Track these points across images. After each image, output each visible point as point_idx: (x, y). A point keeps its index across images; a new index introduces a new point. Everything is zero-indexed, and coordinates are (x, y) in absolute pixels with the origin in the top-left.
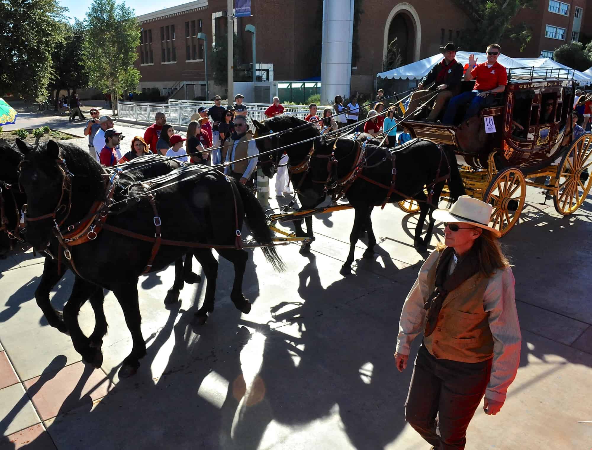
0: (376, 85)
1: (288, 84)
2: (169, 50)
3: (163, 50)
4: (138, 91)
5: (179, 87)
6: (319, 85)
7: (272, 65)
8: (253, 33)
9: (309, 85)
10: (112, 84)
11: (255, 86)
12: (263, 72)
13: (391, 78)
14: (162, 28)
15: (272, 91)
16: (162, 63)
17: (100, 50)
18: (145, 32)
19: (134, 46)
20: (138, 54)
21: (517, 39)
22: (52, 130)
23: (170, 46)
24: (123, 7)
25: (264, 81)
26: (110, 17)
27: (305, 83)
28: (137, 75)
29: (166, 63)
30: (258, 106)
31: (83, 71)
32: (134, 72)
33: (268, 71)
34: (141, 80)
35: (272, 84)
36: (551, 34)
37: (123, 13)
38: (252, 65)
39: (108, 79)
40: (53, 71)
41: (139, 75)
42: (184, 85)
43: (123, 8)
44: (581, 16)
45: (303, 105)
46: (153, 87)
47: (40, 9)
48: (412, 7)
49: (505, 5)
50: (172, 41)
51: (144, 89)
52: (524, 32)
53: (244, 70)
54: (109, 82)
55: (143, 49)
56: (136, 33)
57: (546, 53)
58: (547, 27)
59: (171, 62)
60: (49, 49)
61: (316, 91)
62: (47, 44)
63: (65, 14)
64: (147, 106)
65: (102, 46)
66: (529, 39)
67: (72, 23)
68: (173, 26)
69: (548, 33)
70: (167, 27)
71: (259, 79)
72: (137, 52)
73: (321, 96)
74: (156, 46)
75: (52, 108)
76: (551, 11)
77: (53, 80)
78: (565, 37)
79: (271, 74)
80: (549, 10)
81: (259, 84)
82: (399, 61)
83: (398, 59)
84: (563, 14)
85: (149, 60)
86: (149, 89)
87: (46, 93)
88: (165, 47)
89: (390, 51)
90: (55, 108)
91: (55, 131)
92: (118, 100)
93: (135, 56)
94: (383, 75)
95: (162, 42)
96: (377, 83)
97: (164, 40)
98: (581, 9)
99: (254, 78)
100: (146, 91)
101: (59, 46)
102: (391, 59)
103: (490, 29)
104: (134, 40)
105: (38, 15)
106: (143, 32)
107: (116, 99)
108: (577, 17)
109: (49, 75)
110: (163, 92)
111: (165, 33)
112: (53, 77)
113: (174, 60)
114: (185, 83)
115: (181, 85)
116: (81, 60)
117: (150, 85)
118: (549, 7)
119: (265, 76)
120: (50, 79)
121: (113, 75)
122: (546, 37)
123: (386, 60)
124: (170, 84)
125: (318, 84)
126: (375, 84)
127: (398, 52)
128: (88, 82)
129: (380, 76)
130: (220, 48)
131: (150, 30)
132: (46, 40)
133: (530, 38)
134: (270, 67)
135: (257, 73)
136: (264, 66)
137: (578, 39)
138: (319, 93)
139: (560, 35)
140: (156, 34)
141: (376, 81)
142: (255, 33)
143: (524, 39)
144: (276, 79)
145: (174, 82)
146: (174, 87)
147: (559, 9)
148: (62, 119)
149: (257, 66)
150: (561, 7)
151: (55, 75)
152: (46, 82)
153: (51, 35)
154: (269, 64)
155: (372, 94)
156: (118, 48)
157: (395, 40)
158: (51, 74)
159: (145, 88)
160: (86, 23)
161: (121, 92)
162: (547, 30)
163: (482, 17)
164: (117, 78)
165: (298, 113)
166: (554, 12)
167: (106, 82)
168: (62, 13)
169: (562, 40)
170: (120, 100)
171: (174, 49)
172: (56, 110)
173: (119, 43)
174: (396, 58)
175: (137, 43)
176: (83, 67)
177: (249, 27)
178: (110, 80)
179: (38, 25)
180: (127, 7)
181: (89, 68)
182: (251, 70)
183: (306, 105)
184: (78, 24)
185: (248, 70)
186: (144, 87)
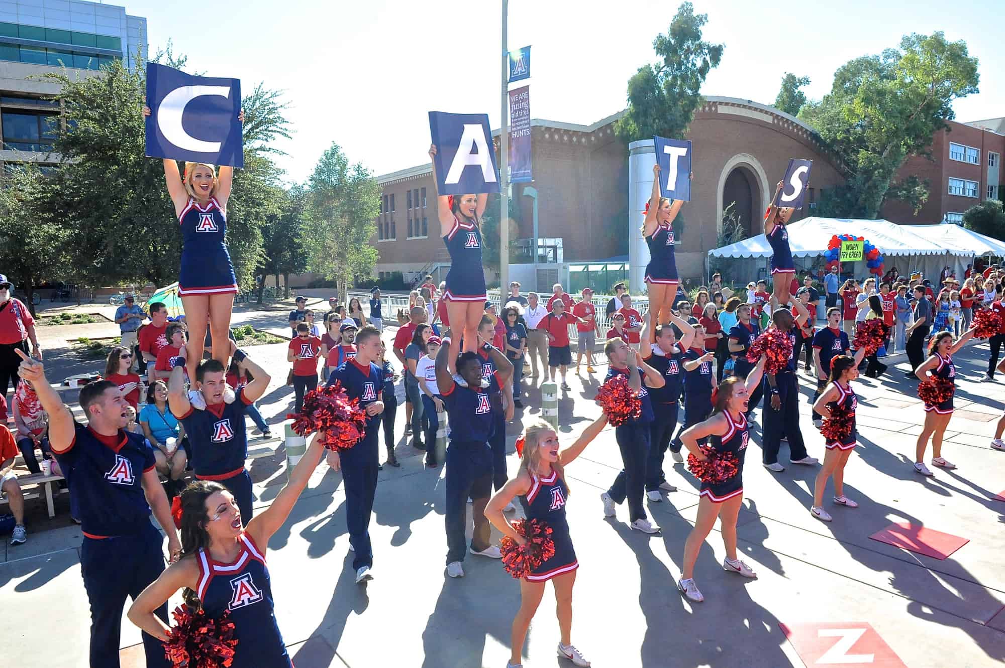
0: (708, 265)
1: (584, 266)
2: (417, 220)
3: (410, 221)
4: (375, 277)
5: (431, 270)
6: (627, 267)
7: (561, 240)
8: (534, 198)
9: (613, 267)
10: (340, 268)
11: (537, 270)
12: (548, 250)
13: (728, 256)
14: (409, 192)
15: (561, 277)
16: (408, 239)
17: (325, 223)
18: (386, 197)
19: (371, 216)
20: (376, 227)
21: (907, 197)
22: (255, 330)
23: (419, 216)
24: (359, 166)
25: (550, 262)
26: (340, 180)
27: (607, 264)
28: (374, 255)
29: (414, 238)
30: (541, 297)
31: (300, 250)
32: (370, 251)
33: (555, 248)
34: (378, 262)
35: (562, 266)
36: (958, 189)
37: (359, 174)
38: (532, 240)
39: (334, 260)
40: (262, 251)
41: (376, 255)
42: (437, 268)
43: (359, 168)
44: (998, 163)
45: (605, 295)
46: (394, 271)
47: (251, 172)
48: (754, 159)
49: (885, 154)
50: (423, 209)
51: (381, 274)
52: (917, 189)
53: (522, 247)
54: (335, 265)
55: (383, 221)
56: (374, 201)
57: (953, 216)
58: (950, 181)
59: (421, 237)
60: (260, 223)
61: (624, 275)
62: (257, 216)
63: (282, 177)
64: (387, 297)
65: (328, 217)
66: (924, 198)
67: (288, 187)
68: (424, 190)
69: (953, 189)
70: (417, 191)
71: (543, 259)
72: (375, 225)
73: (630, 282)
74: (400, 216)
75: (254, 300)
76: (954, 159)
77: (263, 265)
78: (978, 193)
79: (560, 252)
80: (951, 158)
81: (543, 266)
82: (740, 232)
83: (738, 230)
84: (972, 162)
85: (390, 234)
86: (388, 273)
87: (251, 280)
88: (412, 217)
89: (725, 220)
90: (259, 299)
91: (260, 331)
92: (346, 288)
93: (372, 230)
94: (717, 253)
95: (409, 211)
96: (710, 263)
97: (411, 208)
98: (996, 155)
99: (536, 259)
100: (385, 276)
101: (272, 217)
102: (727, 230)
103: (867, 185)
104: (372, 210)
105: (247, 180)
106: (383, 198)
107: (344, 287)
108: (992, 165)
109: (258, 258)
110: (408, 278)
111: (413, 200)
112: (261, 259)
113: (425, 234)
114: (439, 265)
115: (434, 268)
116: (297, 235)
117: (391, 268)
118: (950, 153)
119: (551, 255)
120: (259, 262)
121: (341, 255)
122: (949, 193)
123: (721, 232)
124: (419, 267)
125: (626, 265)
126: (706, 264)
127: (737, 220)
128: (305, 265)
129: (712, 254)
130: (489, 218)
131: (393, 195)
132: (256, 211)
133: (926, 196)
134: (559, 242)
135: (541, 251)
136: (550, 242)
137: (997, 195)
138: (628, 278)
139: (971, 191)
140: (401, 200)
141: (708, 260)
142: (537, 197)
143: (917, 198)
144: (566, 258)
145: (424, 264)
146: (424, 271)
147: (964, 156)
148: (271, 315)
149: (540, 242)
150: (968, 153)
151: (265, 256)
152: (252, 266)
153: (262, 204)
154: (556, 239)
155: (703, 278)
156: (350, 219)
157: (732, 204)
158: (261, 256)
159: (383, 273)
160: (306, 188)
161: (350, 278)
162: (950, 184)
163: (855, 170)
164: (347, 259)
165: (598, 307)
166: (958, 159)
167: (331, 266)
168: (278, 177)
169: (974, 197)
170: (349, 289)
171: (424, 219)
172: (260, 302)
173: (351, 212)
174: (734, 229)
175: (376, 213)
176: (300, 246)
177: (528, 191)
178: (336, 261)
179: (248, 192)
180: (364, 167)
181: (309, 247)
182: (532, 246)
183: (609, 294)
184: (296, 188)
185: (527, 248)
186: (382, 271)
